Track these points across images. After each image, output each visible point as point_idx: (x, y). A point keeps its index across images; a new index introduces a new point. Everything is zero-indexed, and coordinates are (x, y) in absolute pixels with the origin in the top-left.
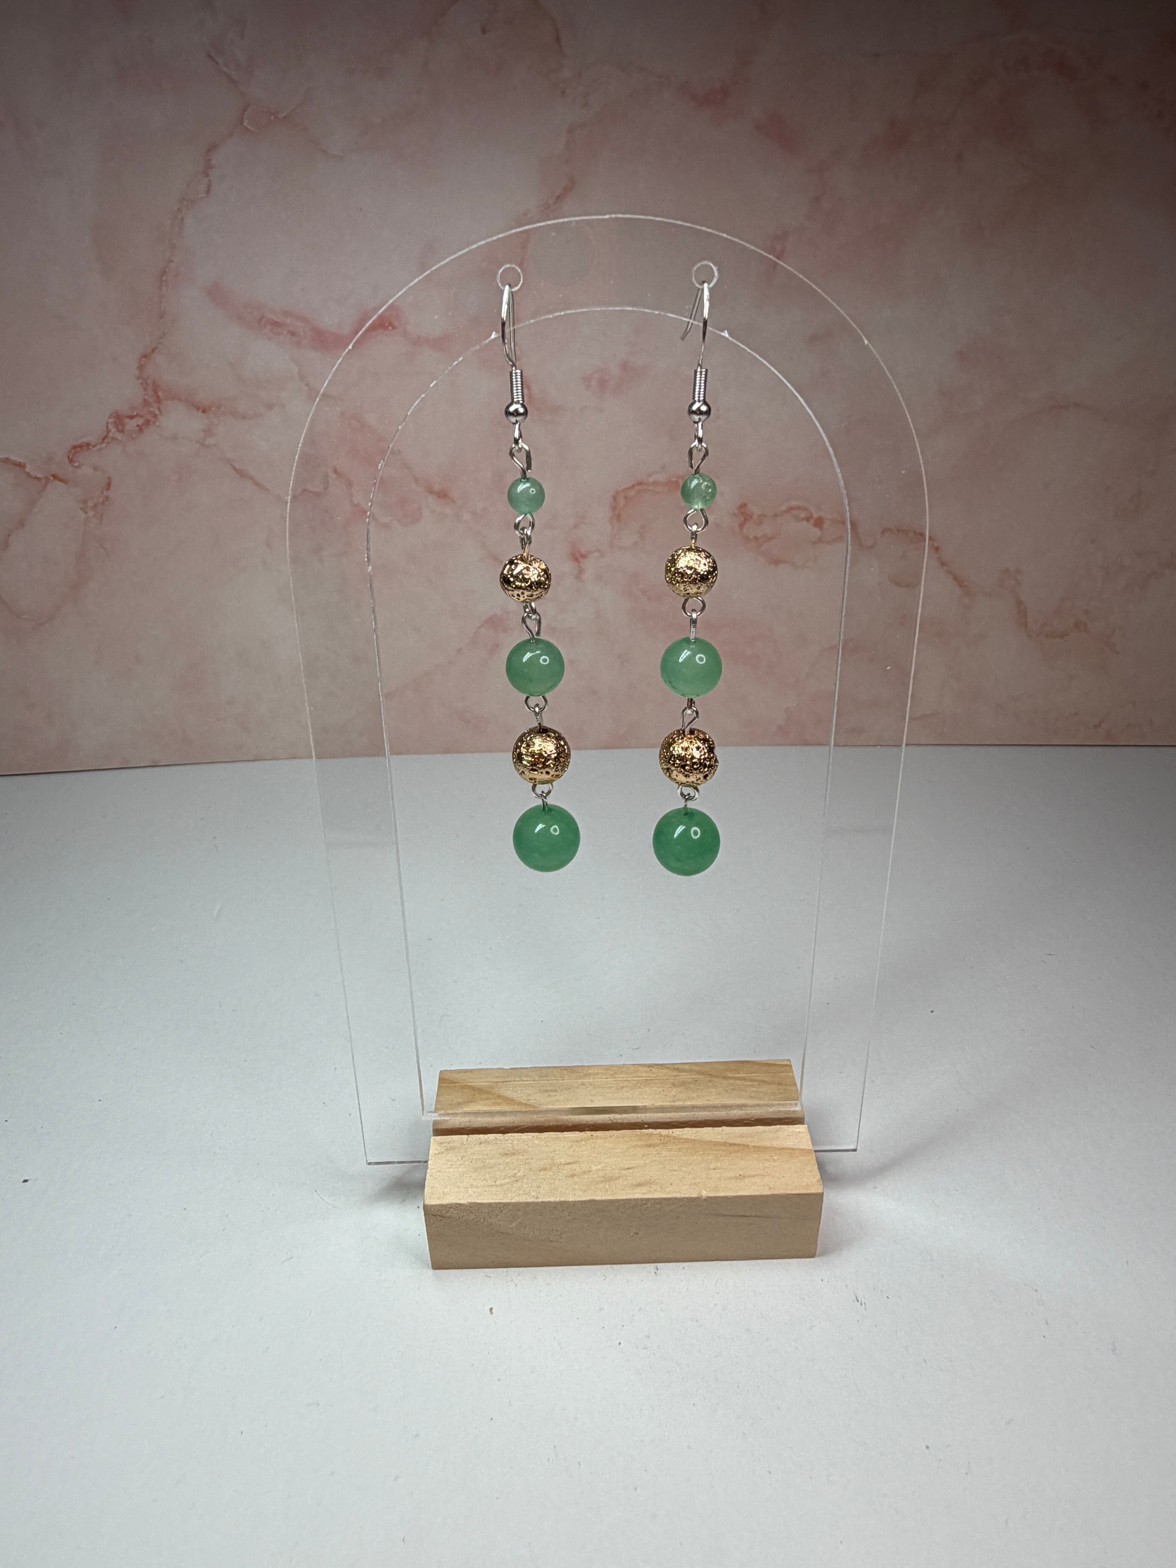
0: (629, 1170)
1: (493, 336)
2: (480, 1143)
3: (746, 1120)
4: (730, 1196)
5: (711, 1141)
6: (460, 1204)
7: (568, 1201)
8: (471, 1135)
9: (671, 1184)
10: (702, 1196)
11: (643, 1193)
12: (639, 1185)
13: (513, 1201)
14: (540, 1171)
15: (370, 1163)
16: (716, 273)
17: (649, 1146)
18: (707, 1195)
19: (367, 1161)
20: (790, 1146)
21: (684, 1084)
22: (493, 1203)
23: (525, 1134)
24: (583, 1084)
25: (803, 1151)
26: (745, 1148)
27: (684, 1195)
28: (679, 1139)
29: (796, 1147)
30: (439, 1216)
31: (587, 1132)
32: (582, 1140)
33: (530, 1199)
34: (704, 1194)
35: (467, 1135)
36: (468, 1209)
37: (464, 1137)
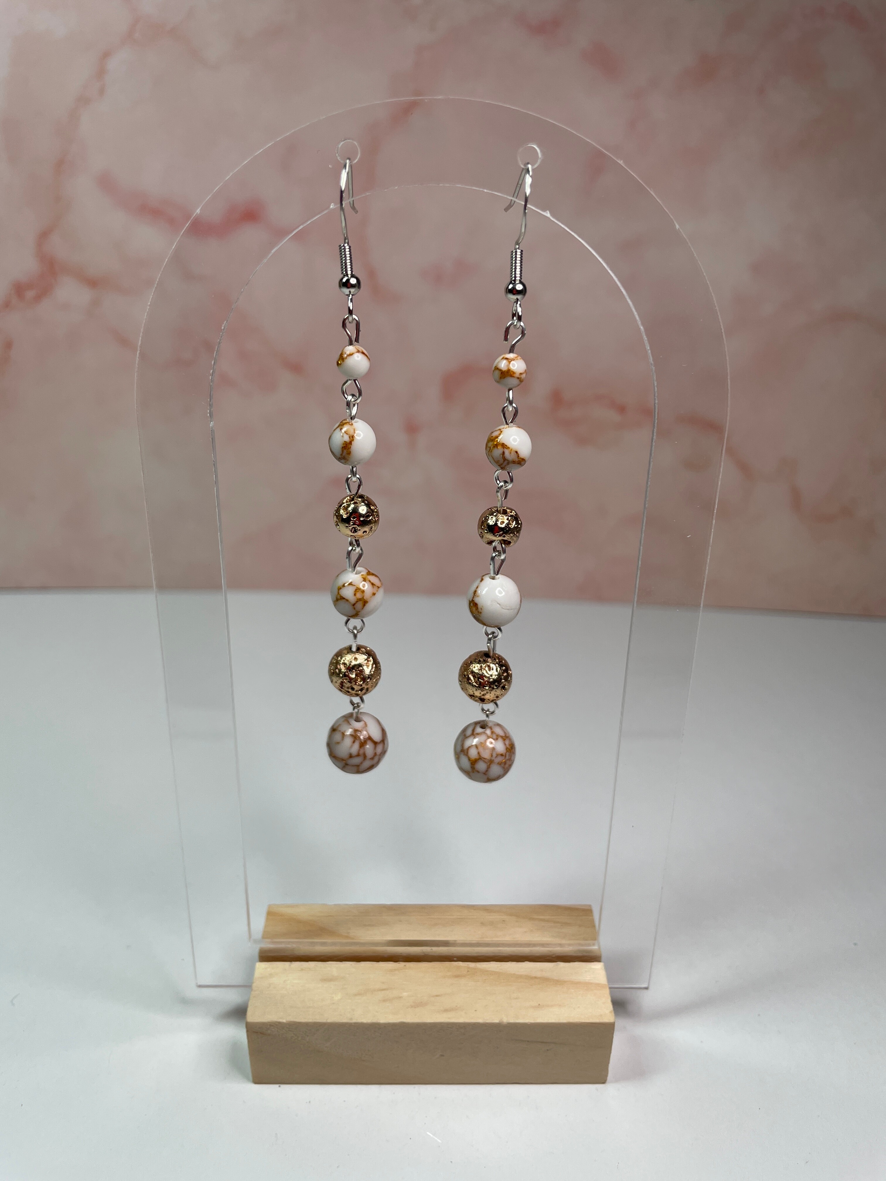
0: (437, 997)
1: (331, 207)
2: (302, 970)
3: (549, 956)
4: (529, 1023)
5: (514, 974)
6: (280, 1023)
7: (380, 1023)
8: (293, 962)
9: (475, 1011)
10: (503, 1022)
11: (449, 1018)
12: (446, 1011)
13: (329, 1021)
14: (356, 995)
15: (200, 986)
16: (540, 155)
17: (457, 976)
18: (508, 1022)
19: (197, 984)
20: (587, 981)
21: (492, 924)
22: (310, 1023)
23: (344, 962)
24: (401, 921)
25: (598, 986)
26: (545, 981)
27: (487, 1021)
28: (484, 972)
29: (591, 981)
30: (261, 1033)
31: (401, 963)
32: (395, 970)
33: (344, 1020)
34: (505, 1020)
35: (289, 963)
36: (287, 1028)
37: (287, 964)
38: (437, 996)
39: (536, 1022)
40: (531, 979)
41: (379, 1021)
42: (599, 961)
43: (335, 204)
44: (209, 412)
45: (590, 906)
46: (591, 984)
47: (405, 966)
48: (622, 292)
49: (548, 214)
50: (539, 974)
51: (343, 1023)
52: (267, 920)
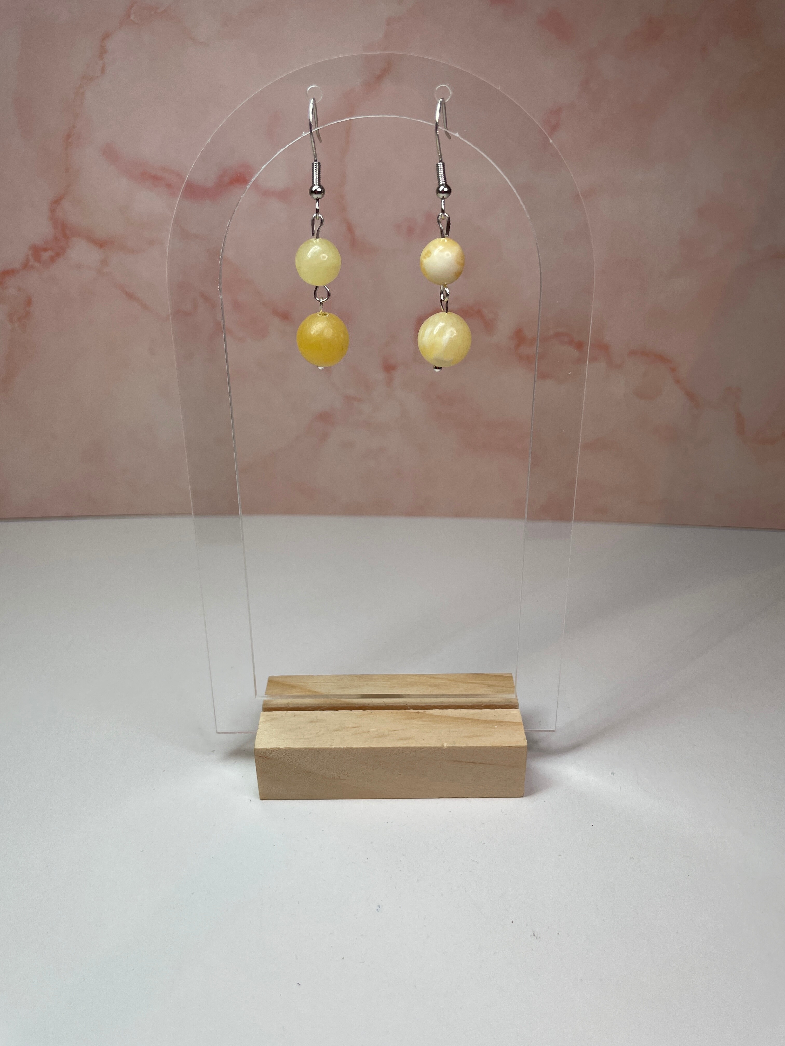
1: (304, 134)
2: (295, 716)
3: (478, 705)
4: (463, 747)
5: (453, 717)
6: (279, 749)
7: (353, 748)
8: (288, 712)
9: (423, 739)
10: (444, 746)
11: (404, 744)
12: (401, 739)
13: (315, 747)
14: (334, 731)
15: (219, 733)
16: (451, 93)
17: (410, 719)
18: (447, 746)
19: (217, 731)
20: (507, 721)
21: (437, 686)
22: (301, 748)
23: (325, 711)
24: (368, 685)
25: (516, 724)
26: (476, 721)
27: (432, 746)
28: (431, 716)
29: (511, 721)
30: (265, 757)
31: (368, 711)
32: (364, 715)
33: (326, 747)
34: (445, 745)
35: (286, 712)
36: (284, 753)
37: (284, 713)
38: (395, 731)
39: (469, 746)
40: (465, 720)
41: (352, 747)
42: (518, 708)
43: (306, 132)
44: (219, 287)
45: (511, 674)
46: (510, 722)
47: (371, 712)
48: (513, 191)
49: (457, 135)
50: (471, 717)
51: (325, 748)
52: (268, 685)
